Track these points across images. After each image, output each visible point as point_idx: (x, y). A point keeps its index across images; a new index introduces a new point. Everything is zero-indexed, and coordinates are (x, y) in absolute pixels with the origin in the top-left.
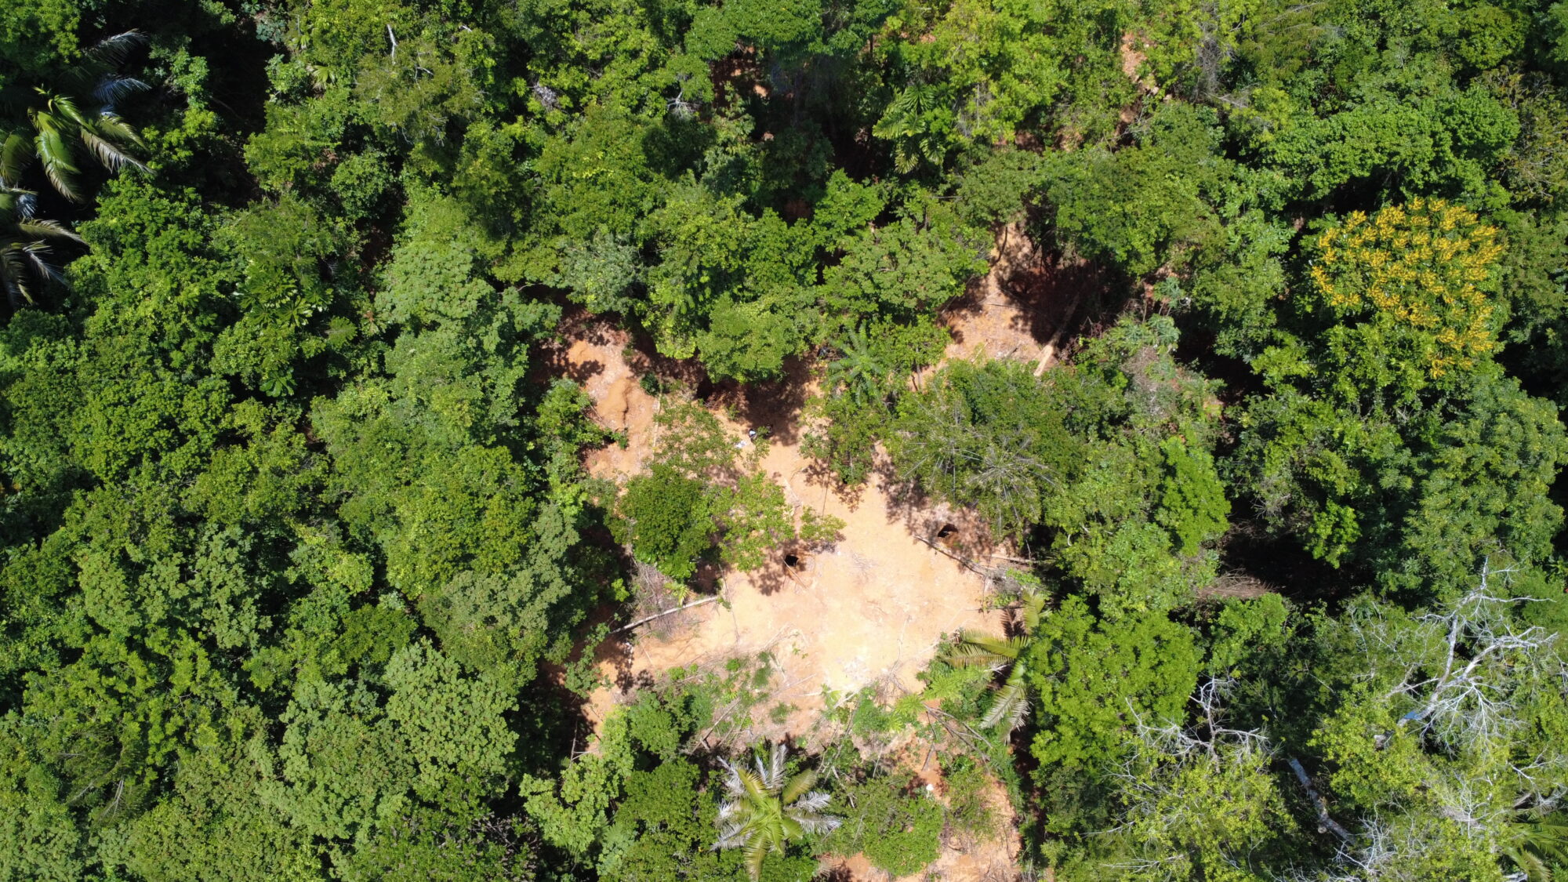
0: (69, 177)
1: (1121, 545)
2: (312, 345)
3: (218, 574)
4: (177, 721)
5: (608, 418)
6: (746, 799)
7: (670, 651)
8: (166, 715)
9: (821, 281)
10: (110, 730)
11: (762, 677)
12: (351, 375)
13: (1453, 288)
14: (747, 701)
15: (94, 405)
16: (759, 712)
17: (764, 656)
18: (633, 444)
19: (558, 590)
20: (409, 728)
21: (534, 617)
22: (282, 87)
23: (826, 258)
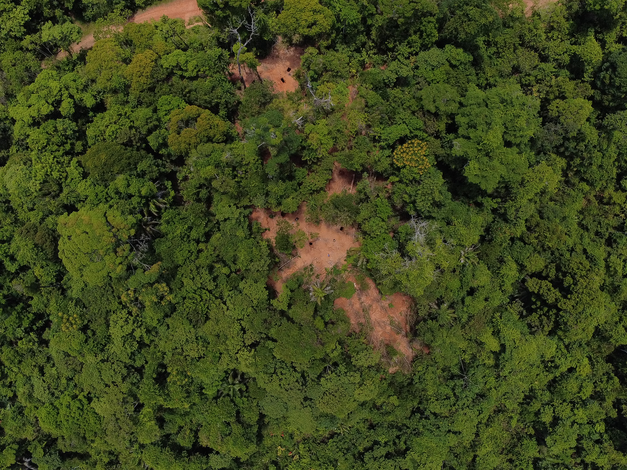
0: (156, 213)
1: (371, 223)
2: (207, 229)
3: (206, 277)
4: (207, 305)
5: (265, 226)
6: (315, 291)
7: (291, 270)
8: (204, 305)
9: (300, 188)
10: (195, 310)
11: (312, 270)
12: (213, 232)
13: (419, 157)
14: (310, 276)
15: (177, 252)
16: (313, 278)
17: (311, 265)
18: (271, 229)
19: (269, 262)
20: (249, 294)
21: (266, 268)
22: (181, 179)
23: (300, 184)
